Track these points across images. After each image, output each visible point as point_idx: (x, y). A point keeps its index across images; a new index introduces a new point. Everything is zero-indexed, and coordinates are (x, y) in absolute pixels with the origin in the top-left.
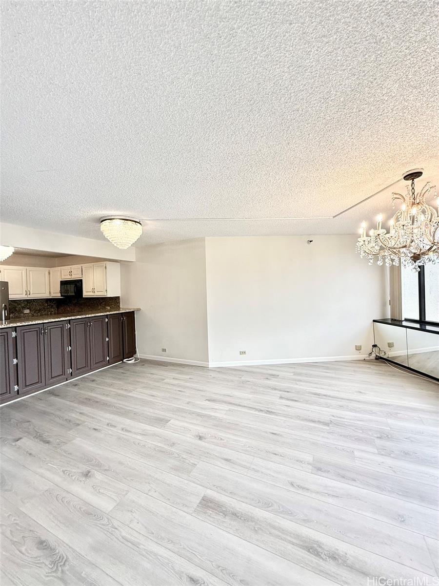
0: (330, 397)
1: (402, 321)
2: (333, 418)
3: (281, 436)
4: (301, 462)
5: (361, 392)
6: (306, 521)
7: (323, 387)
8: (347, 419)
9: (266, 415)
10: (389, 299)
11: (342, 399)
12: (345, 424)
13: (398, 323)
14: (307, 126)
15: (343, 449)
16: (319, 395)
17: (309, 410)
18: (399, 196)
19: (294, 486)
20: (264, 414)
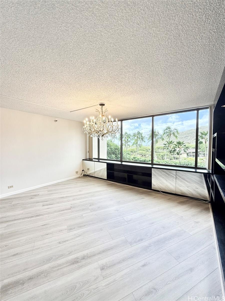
0: (68, 197)
1: (93, 159)
2: (72, 205)
3: (49, 224)
4: (62, 231)
5: (80, 191)
6: (70, 253)
7: (64, 193)
8: (77, 203)
9: (36, 218)
10: (88, 150)
11: (74, 196)
12: (77, 206)
13: (91, 160)
14: (73, 69)
15: (78, 216)
16: (63, 197)
17: (60, 206)
18: (97, 111)
19: (61, 243)
20: (35, 218)
